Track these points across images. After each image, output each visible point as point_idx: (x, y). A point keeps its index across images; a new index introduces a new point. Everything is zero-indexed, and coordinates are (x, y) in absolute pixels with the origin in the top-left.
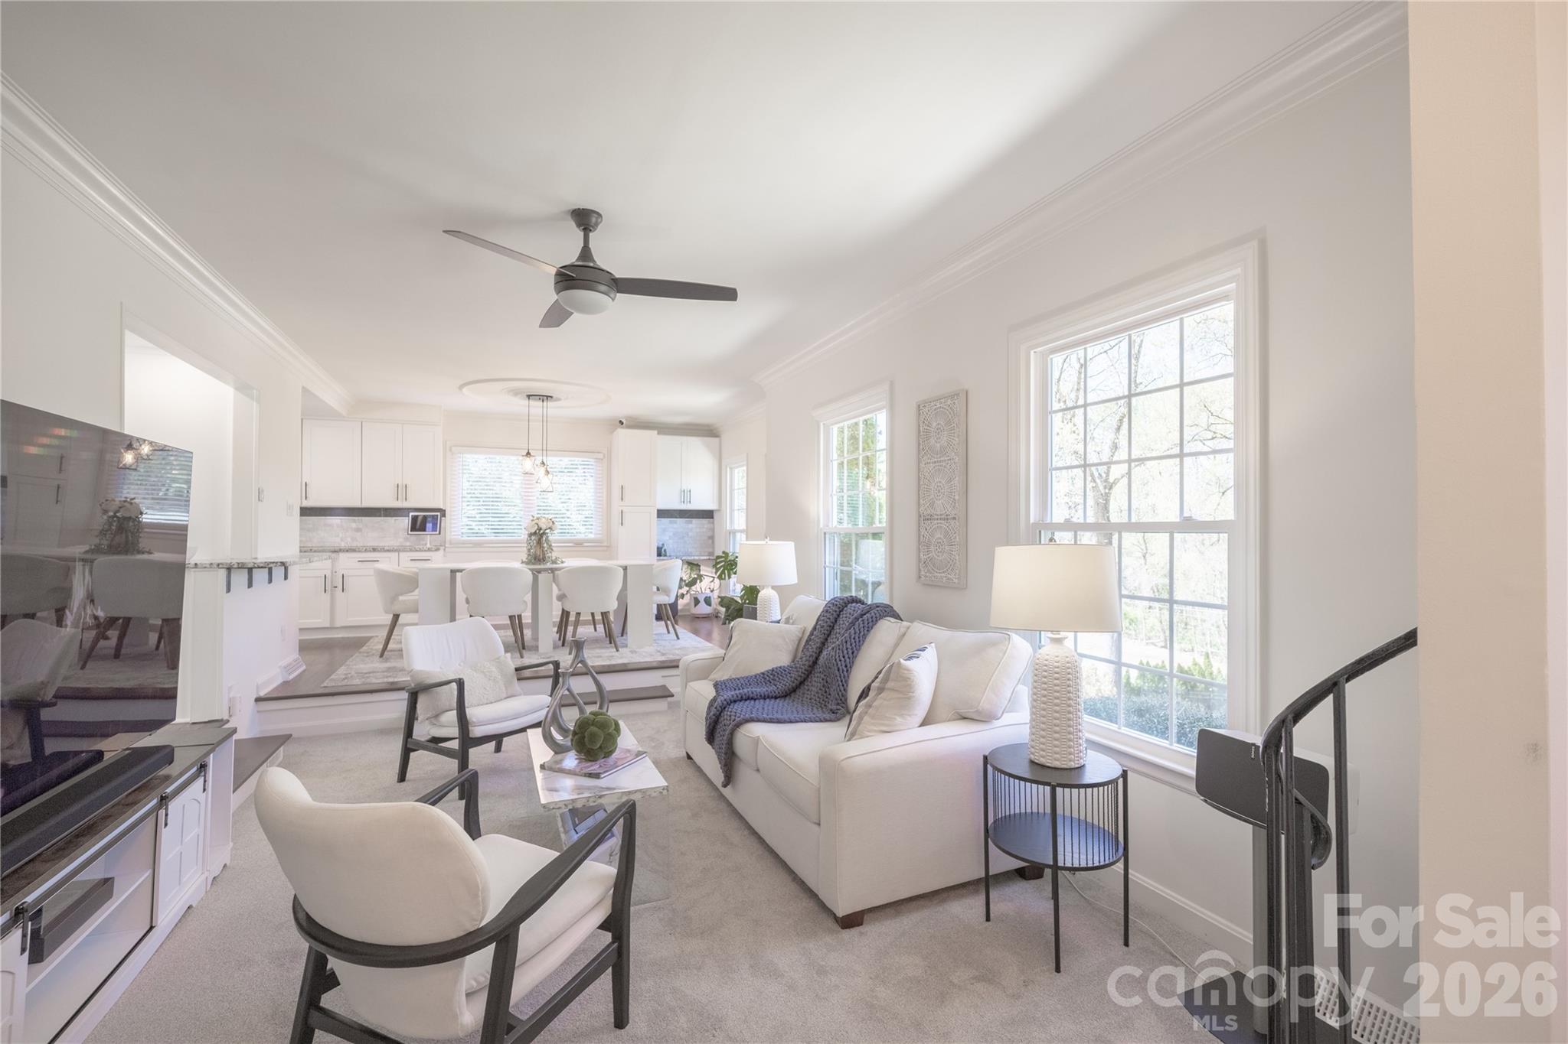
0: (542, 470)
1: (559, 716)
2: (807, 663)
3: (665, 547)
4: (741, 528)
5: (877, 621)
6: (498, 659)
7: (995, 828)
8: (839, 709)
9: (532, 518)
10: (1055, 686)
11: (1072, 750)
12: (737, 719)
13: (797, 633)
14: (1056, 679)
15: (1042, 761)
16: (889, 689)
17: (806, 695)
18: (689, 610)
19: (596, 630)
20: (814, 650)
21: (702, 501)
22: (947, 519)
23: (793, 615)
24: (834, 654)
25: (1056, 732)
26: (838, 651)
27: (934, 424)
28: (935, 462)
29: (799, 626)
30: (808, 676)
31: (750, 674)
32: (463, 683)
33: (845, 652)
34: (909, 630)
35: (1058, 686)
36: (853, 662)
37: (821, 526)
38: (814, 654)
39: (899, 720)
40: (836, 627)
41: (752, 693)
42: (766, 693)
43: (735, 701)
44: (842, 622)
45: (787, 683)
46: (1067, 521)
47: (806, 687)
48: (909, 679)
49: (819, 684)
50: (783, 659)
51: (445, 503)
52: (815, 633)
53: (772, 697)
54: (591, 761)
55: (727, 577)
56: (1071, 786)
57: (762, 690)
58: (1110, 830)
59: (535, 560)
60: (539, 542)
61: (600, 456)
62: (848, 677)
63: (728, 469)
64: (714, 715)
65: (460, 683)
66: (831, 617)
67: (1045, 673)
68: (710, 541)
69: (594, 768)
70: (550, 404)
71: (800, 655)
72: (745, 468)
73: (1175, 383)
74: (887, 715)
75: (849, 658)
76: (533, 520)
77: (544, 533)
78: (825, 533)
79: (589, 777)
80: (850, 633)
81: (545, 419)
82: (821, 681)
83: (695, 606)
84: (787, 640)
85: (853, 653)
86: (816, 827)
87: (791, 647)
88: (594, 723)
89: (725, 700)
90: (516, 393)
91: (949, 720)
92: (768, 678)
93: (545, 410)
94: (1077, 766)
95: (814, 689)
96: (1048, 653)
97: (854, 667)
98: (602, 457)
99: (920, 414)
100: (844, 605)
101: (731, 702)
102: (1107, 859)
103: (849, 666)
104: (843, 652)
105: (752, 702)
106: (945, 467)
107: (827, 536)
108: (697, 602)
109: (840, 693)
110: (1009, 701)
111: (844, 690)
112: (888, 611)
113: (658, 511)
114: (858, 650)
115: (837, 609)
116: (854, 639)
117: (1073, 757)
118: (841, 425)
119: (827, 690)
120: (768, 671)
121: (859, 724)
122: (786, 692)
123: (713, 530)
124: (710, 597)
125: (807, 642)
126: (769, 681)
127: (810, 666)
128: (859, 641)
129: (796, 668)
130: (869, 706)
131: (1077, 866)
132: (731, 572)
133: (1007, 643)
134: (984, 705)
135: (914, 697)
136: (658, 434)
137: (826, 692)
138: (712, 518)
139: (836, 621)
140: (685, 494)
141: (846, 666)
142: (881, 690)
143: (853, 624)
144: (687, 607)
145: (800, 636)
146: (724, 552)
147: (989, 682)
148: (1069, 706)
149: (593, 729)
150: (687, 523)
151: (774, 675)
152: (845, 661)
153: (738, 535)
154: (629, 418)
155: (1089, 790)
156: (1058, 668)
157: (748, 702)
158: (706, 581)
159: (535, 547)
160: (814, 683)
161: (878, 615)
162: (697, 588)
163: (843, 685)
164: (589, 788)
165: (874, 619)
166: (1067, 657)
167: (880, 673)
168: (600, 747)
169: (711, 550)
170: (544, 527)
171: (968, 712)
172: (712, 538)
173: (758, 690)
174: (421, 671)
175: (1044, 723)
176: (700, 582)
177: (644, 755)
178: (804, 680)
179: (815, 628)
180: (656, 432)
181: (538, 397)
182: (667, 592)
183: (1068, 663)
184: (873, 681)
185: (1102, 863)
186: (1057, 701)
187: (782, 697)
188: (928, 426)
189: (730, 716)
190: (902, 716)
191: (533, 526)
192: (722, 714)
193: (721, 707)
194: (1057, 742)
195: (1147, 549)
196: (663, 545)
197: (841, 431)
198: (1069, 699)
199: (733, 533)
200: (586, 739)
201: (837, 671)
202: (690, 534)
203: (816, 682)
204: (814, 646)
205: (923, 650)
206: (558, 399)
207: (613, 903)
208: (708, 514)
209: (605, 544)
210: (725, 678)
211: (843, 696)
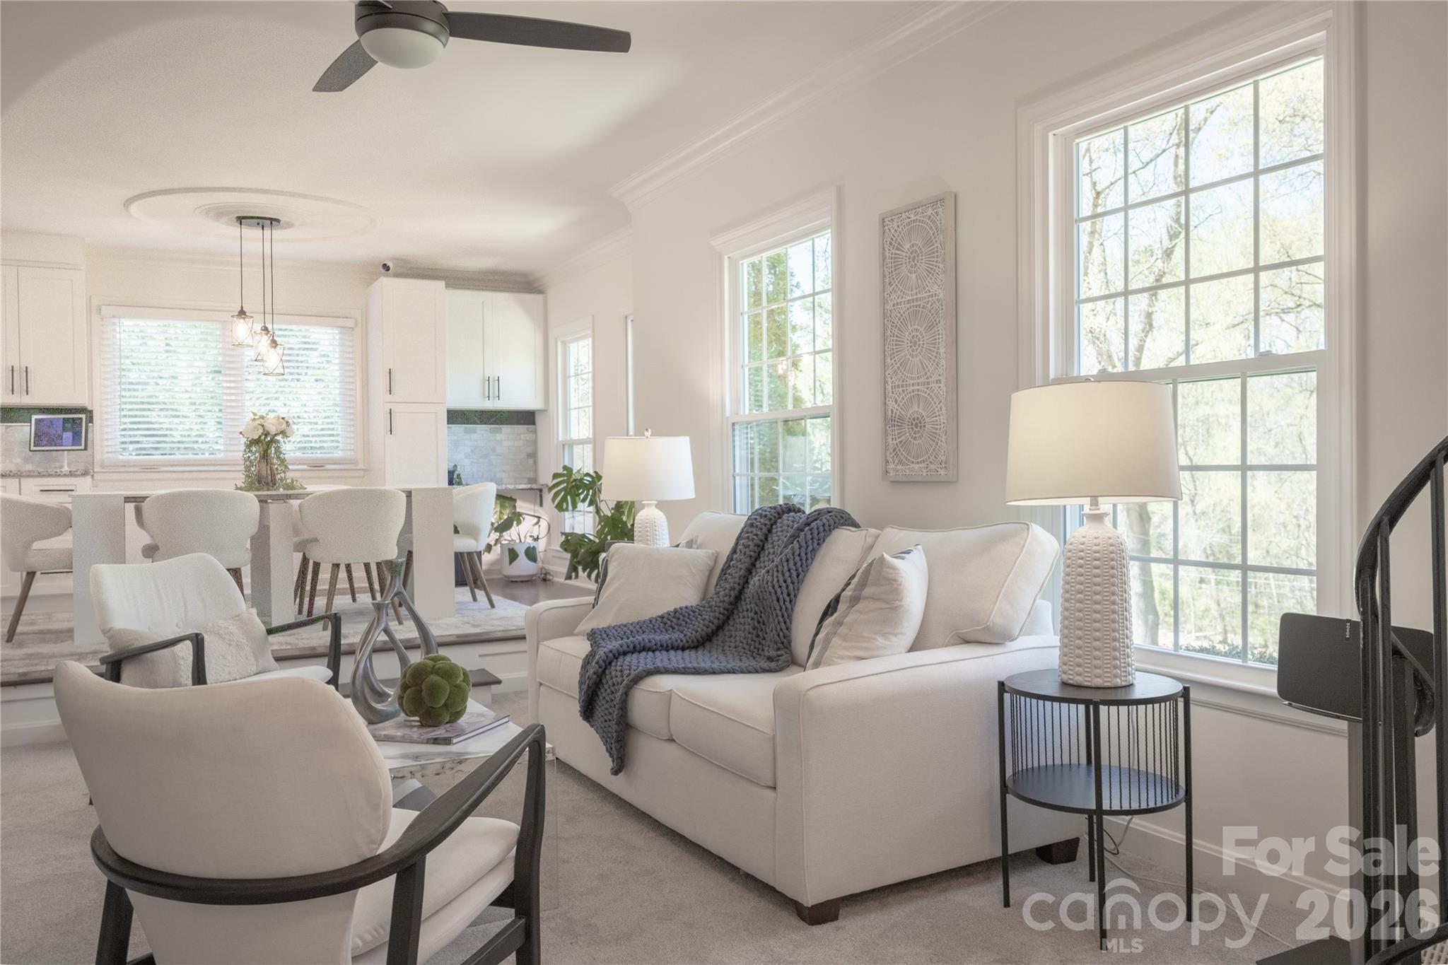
0: (265, 340)
1: (370, 673)
2: (727, 599)
3: (459, 470)
4: (582, 436)
5: (830, 530)
6: (238, 616)
7: (1014, 781)
8: (782, 655)
9: (252, 416)
10: (1095, 576)
11: (1118, 662)
12: (633, 673)
13: (708, 562)
14: (1096, 568)
15: (1079, 680)
16: (867, 598)
17: (727, 644)
18: (500, 572)
19: (354, 600)
20: (737, 579)
21: (518, 396)
22: (928, 383)
23: (697, 536)
24: (770, 578)
25: (1097, 640)
26: (775, 574)
27: (907, 246)
28: (909, 301)
29: (710, 551)
30: (728, 618)
31: (643, 619)
32: (203, 640)
33: (787, 574)
34: (879, 539)
35: (1099, 576)
36: (798, 589)
37: (728, 414)
38: (736, 585)
39: (880, 640)
40: (768, 546)
41: (650, 641)
42: (669, 642)
43: (625, 654)
44: (776, 538)
45: (698, 627)
46: (1103, 371)
47: (727, 633)
48: (895, 580)
49: (747, 627)
50: (687, 596)
51: (91, 399)
52: (735, 557)
53: (678, 648)
54: (430, 726)
55: (570, 507)
56: (1118, 703)
57: (664, 637)
58: (1169, 777)
59: (259, 482)
60: (265, 456)
61: (350, 323)
62: (792, 610)
63: (559, 344)
64: (594, 673)
65: (198, 643)
66: (759, 533)
67: (1082, 561)
68: (531, 461)
69: (440, 732)
70: (278, 233)
71: (712, 590)
72: (590, 340)
73: (1246, 171)
74: (865, 635)
75: (793, 583)
76: (254, 420)
77: (272, 441)
78: (733, 424)
79: (434, 743)
80: (793, 548)
81: (268, 262)
82: (751, 622)
83: (511, 562)
84: (693, 570)
85: (798, 576)
86: (769, 794)
87: (699, 580)
88: (435, 671)
89: (611, 651)
90: (218, 213)
91: (946, 646)
92: (669, 622)
93: (267, 245)
94: (1124, 684)
95: (738, 633)
96: (1084, 535)
97: (799, 597)
98: (353, 325)
99: (884, 232)
100: (776, 515)
101: (619, 655)
102: (1165, 800)
103: (792, 596)
104: (783, 575)
105: (651, 654)
106: (924, 307)
107: (737, 427)
108: (513, 555)
109: (781, 634)
110: (1029, 614)
111: (787, 629)
112: (840, 519)
113: (449, 412)
114: (806, 572)
115: (767, 522)
116: (799, 555)
117: (1119, 671)
118: (755, 259)
119: (760, 633)
120: (668, 613)
121: (825, 649)
122: (698, 641)
123: (535, 442)
124: (534, 548)
125: (724, 572)
126: (671, 626)
127: (731, 604)
128: (807, 559)
129: (710, 607)
130: (839, 623)
131: (1128, 808)
132: (577, 498)
133: (1026, 534)
134: (997, 619)
135: (903, 606)
136: (447, 286)
137: (758, 636)
138: (534, 423)
139: (766, 539)
140: (491, 385)
141: (789, 595)
142: (855, 600)
143: (795, 536)
144: (497, 567)
145: (712, 564)
146: (565, 468)
147: (1002, 588)
148: (1114, 603)
149: (434, 678)
150: (492, 432)
151: (678, 619)
152: (787, 587)
153: (577, 449)
154: (400, 260)
155: (1142, 708)
156: (1098, 552)
157: (644, 654)
158: (528, 523)
159: (259, 462)
160: (738, 626)
161: (832, 523)
162: (511, 534)
163: (785, 623)
164: (439, 754)
165: (827, 529)
166: (1110, 538)
167: (853, 577)
168: (445, 705)
169: (531, 475)
170: (273, 430)
171: (974, 631)
172: (533, 455)
173: (657, 638)
174: (124, 630)
175: (1080, 629)
176: (518, 525)
177: (506, 719)
178: (723, 624)
179: (734, 551)
180: (443, 283)
181: (256, 221)
182: (473, 532)
183: (1111, 545)
184: (843, 590)
185: (1159, 804)
186: (1098, 597)
187: (693, 648)
188: (897, 249)
189: (621, 671)
190: (884, 635)
191: (255, 429)
192: (607, 672)
193: (604, 661)
194: (1097, 653)
195: (1196, 489)
196: (455, 466)
197: (756, 268)
198: (1114, 594)
199: (570, 444)
200: (424, 693)
201: (775, 602)
202: (499, 450)
203: (742, 624)
204: (736, 574)
205: (908, 552)
206: (289, 225)
207: (516, 866)
208: (526, 418)
209: (361, 466)
210: (605, 625)
211: (784, 637)
